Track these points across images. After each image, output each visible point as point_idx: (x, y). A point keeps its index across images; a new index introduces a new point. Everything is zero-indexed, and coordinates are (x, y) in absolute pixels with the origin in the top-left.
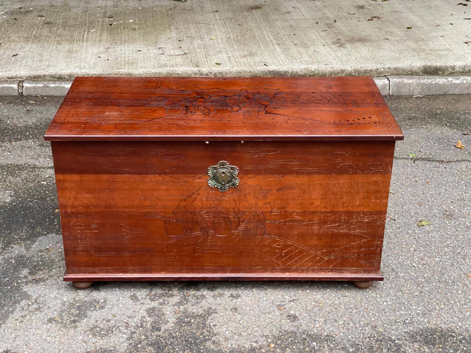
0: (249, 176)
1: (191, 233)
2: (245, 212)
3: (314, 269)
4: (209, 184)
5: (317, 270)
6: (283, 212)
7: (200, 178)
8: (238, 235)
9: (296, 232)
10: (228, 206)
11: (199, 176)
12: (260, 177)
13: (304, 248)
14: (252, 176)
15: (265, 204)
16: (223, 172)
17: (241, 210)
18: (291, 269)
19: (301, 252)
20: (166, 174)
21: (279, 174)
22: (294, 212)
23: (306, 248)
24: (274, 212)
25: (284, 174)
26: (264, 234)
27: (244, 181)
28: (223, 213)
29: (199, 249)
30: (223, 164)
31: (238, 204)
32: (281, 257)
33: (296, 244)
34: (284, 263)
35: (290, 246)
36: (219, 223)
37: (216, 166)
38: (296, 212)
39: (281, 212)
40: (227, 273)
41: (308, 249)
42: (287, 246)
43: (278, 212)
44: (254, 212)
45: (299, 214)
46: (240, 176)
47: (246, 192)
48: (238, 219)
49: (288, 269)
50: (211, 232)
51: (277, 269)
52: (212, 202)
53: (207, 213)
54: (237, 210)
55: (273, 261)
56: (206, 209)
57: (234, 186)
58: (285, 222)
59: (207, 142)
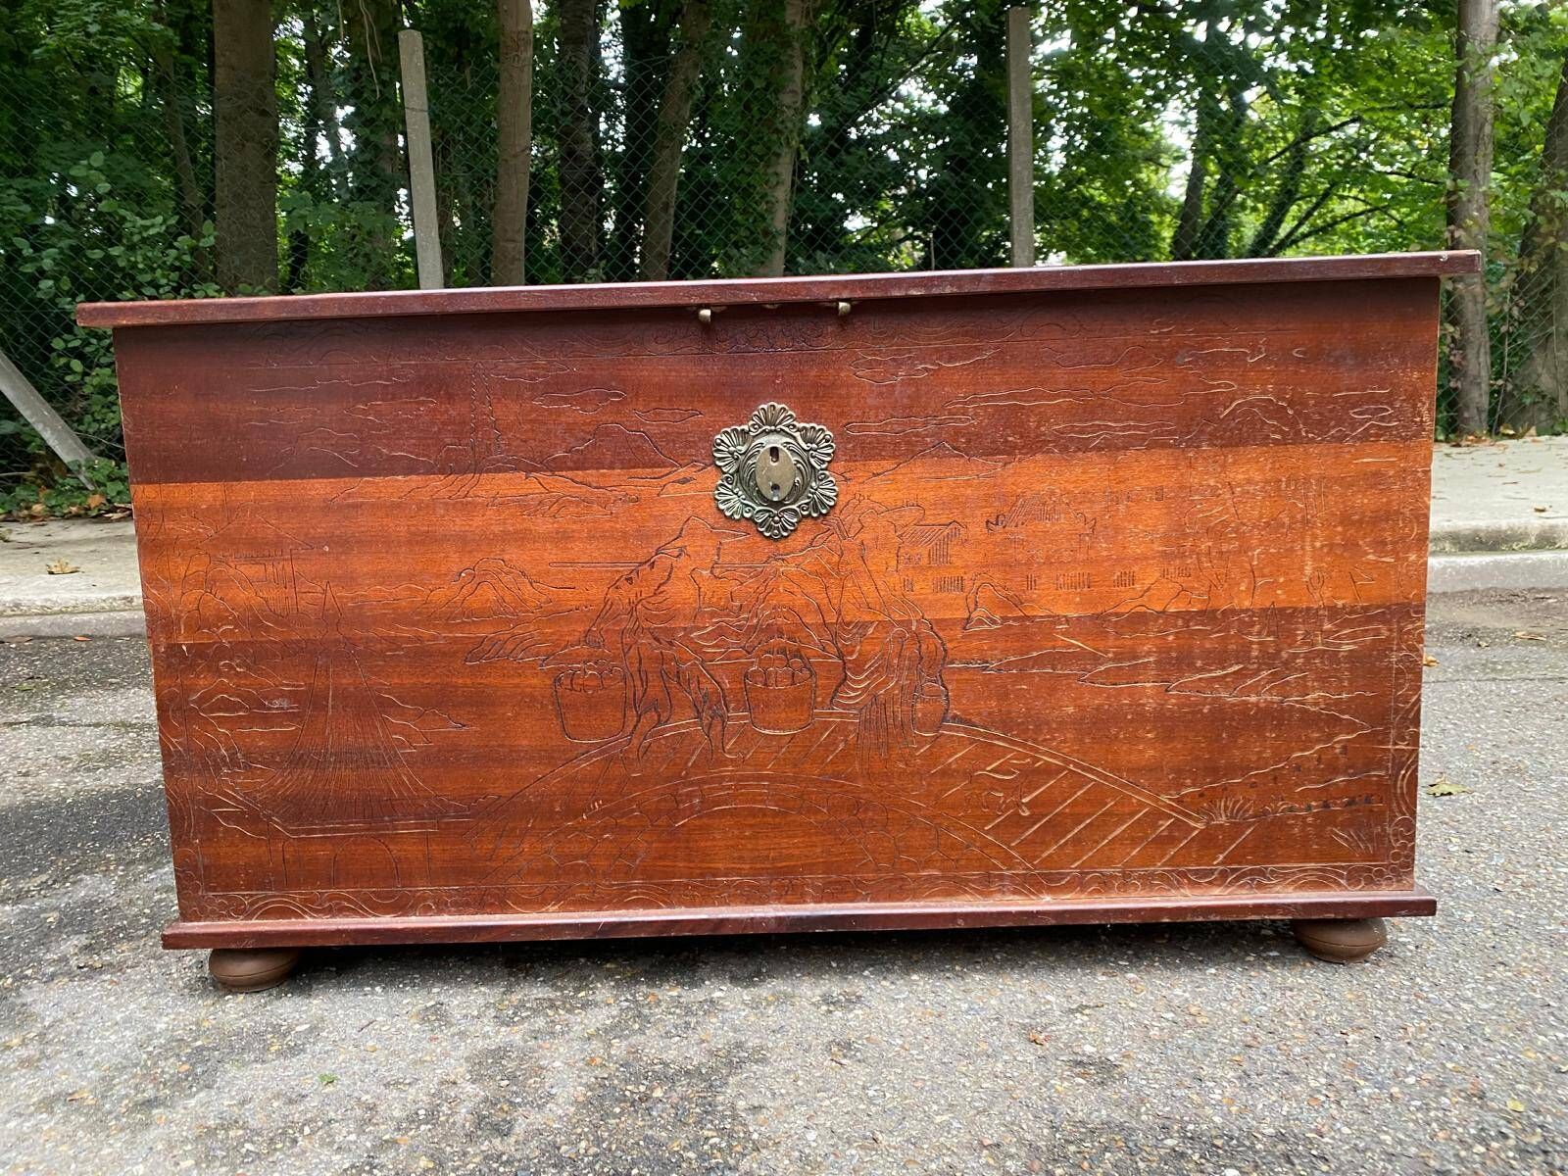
0: (874, 466)
1: (659, 722)
2: (865, 625)
3: (1152, 875)
4: (722, 507)
5: (1162, 876)
6: (1015, 619)
7: (685, 481)
8: (841, 729)
9: (1071, 710)
10: (799, 600)
11: (683, 472)
12: (919, 468)
13: (1106, 778)
14: (888, 464)
15: (941, 586)
16: (774, 452)
17: (848, 619)
18: (1062, 876)
19: (1096, 797)
20: (554, 466)
21: (991, 452)
22: (1055, 619)
23: (1115, 782)
24: (980, 622)
25: (1010, 450)
26: (944, 719)
27: (854, 487)
28: (781, 634)
29: (690, 796)
30: (771, 425)
31: (834, 592)
32: (1017, 823)
33: (1076, 765)
34: (1030, 848)
35: (1049, 771)
36: (766, 675)
37: (746, 427)
38: (1068, 621)
39: (1005, 619)
40: (805, 902)
41: (1123, 785)
42: (1038, 771)
43: (994, 622)
44: (900, 623)
45: (1077, 626)
46: (840, 466)
47: (867, 536)
48: (841, 656)
49: (1050, 878)
50: (737, 717)
51: (1001, 877)
52: (734, 586)
53: (720, 632)
54: (831, 618)
55: (988, 845)
56: (713, 615)
57: (816, 510)
58: (1023, 665)
59: (706, 313)
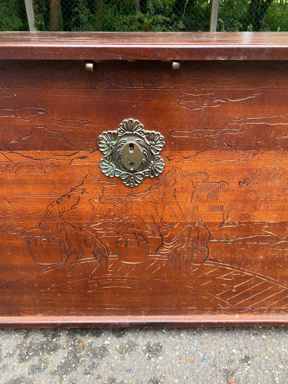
0: (185, 153)
1: (78, 259)
2: (173, 224)
3: (280, 309)
4: (104, 171)
5: (283, 310)
6: (244, 223)
7: (83, 158)
8: (160, 262)
9: (262, 257)
10: (142, 213)
11: (82, 153)
12: (208, 155)
13: (270, 280)
14: (191, 153)
15: (213, 209)
16: (131, 145)
17: (166, 221)
18: (245, 309)
19: (266, 285)
20: (11, 148)
21: (247, 148)
22: (263, 224)
23: (274, 281)
24: (228, 224)
25: (257, 147)
26: (206, 260)
27: (173, 164)
28: (133, 226)
29: (93, 283)
30: (130, 128)
31: (160, 210)
32: (231, 293)
33: (259, 276)
34: (233, 302)
35: (247, 277)
36: (127, 242)
37: (116, 132)
38: (269, 224)
39: (240, 223)
40: (141, 315)
41: (277, 283)
42: (241, 278)
43: (235, 224)
44: (190, 223)
45: (272, 227)
46: (167, 153)
47: (178, 187)
48: (161, 235)
49: (239, 310)
50: (113, 257)
51: (220, 309)
52: (111, 207)
53: (104, 225)
54: (158, 221)
55: (217, 300)
56: (101, 218)
57: (153, 174)
58: (244, 241)
59: (90, 65)
